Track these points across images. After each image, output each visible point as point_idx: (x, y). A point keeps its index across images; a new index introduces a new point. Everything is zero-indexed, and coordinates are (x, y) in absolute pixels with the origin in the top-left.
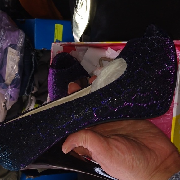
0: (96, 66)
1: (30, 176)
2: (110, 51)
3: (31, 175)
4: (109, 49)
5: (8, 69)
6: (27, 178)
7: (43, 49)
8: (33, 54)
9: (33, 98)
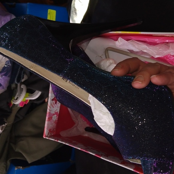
0: (101, 57)
1: (19, 167)
2: (121, 42)
3: (21, 166)
4: (120, 39)
6: (16, 169)
9: (23, 87)
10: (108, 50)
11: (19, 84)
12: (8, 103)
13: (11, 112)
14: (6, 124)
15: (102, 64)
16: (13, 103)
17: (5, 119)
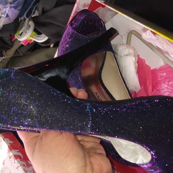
0: (122, 36)
2: (149, 35)
9: (31, 24)
10: (132, 33)
11: (27, 20)
12: (11, 35)
13: (12, 46)
14: (3, 57)
15: (120, 48)
16: (16, 37)
17: (4, 52)
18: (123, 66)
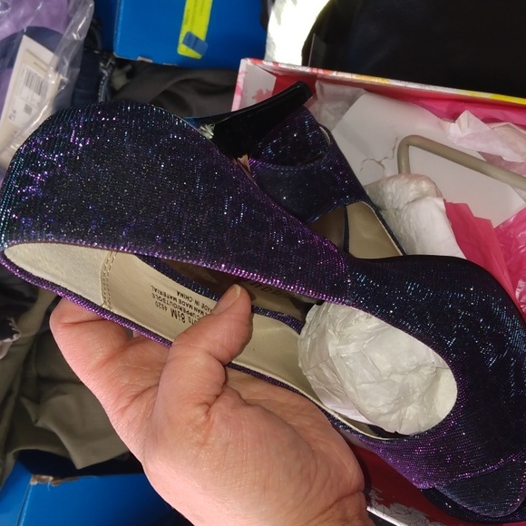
0: (379, 163)
1: (44, 477)
2: (469, 126)
3: (49, 474)
4: (466, 116)
5: (11, 112)
6: (33, 482)
7: (140, 58)
8: (105, 72)
10: (408, 146)
13: (33, 300)
14: (15, 337)
15: (389, 190)
17: (13, 320)
18: (413, 234)
